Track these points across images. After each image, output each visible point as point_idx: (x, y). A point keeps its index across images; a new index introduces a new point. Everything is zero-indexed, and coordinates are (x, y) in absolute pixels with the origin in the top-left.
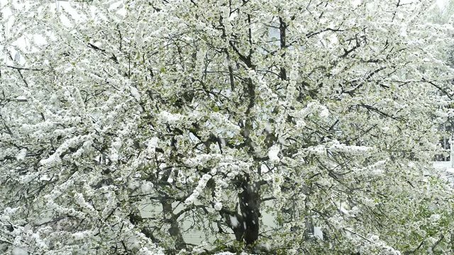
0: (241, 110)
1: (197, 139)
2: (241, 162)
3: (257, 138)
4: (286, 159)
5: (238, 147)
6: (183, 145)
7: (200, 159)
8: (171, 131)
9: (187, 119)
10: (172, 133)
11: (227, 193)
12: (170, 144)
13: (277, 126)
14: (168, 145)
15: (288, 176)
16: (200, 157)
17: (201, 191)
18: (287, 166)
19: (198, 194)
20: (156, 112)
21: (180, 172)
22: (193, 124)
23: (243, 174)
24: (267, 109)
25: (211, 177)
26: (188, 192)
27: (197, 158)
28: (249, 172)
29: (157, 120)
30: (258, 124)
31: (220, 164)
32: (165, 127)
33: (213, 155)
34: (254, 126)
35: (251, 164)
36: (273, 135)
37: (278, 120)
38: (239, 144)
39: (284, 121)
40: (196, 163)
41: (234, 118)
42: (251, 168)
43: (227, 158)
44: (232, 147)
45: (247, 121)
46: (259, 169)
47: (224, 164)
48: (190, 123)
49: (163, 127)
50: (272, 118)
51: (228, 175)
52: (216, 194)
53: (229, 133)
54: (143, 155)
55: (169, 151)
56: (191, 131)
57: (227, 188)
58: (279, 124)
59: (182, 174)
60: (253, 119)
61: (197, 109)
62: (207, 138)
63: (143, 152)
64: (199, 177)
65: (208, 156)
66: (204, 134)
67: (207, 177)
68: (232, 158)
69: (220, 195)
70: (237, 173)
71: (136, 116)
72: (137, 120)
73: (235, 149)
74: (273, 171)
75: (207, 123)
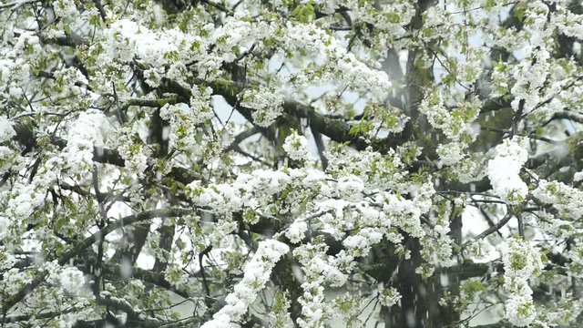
0: (394, 18)
1: (238, 118)
2: (393, 198)
3: (449, 117)
4: (551, 189)
5: (381, 146)
6: (190, 140)
7: (248, 188)
8: (147, 89)
9: (204, 47)
10: (151, 96)
11: (344, 307)
12: (144, 133)
13: (521, 71)
14: (137, 140)
15: (559, 249)
16: (247, 181)
17: (253, 297)
18: (554, 212)
19: (241, 307)
20: (94, 21)
21: (182, 234)
22: (225, 66)
23: (397, 239)
24: (483, 14)
25: (286, 248)
26: (209, 302)
27: (238, 184)
28: (418, 231)
29: (100, 50)
30: (452, 63)
31: (322, 205)
32: (128, 75)
33: (295, 172)
34: (439, 73)
35: (427, 205)
36: (503, 103)
37: (524, 51)
38: (383, 135)
39: (545, 54)
40: (237, 201)
41: (367, 43)
42: (425, 220)
43: (342, 185)
44: (361, 146)
45: (412, 56)
46: (456, 223)
47: (332, 203)
48: (215, 61)
49: (120, 73)
50: (502, 43)
51: (348, 242)
52: (306, 309)
53: (350, 97)
54: (48, 175)
55: (142, 158)
56: (218, 89)
57: (343, 289)
58: (526, 64)
59: (185, 239)
60: (433, 49)
61: (239, 12)
62: (272, 115)
63: (49, 164)
64: (245, 250)
65: (277, 178)
66: (265, 100)
67: (272, 248)
68: (358, 183)
69: (318, 314)
70: (376, 236)
71: (25, 35)
72: (27, 48)
73: (368, 156)
74: (504, 230)
75: (275, 61)
